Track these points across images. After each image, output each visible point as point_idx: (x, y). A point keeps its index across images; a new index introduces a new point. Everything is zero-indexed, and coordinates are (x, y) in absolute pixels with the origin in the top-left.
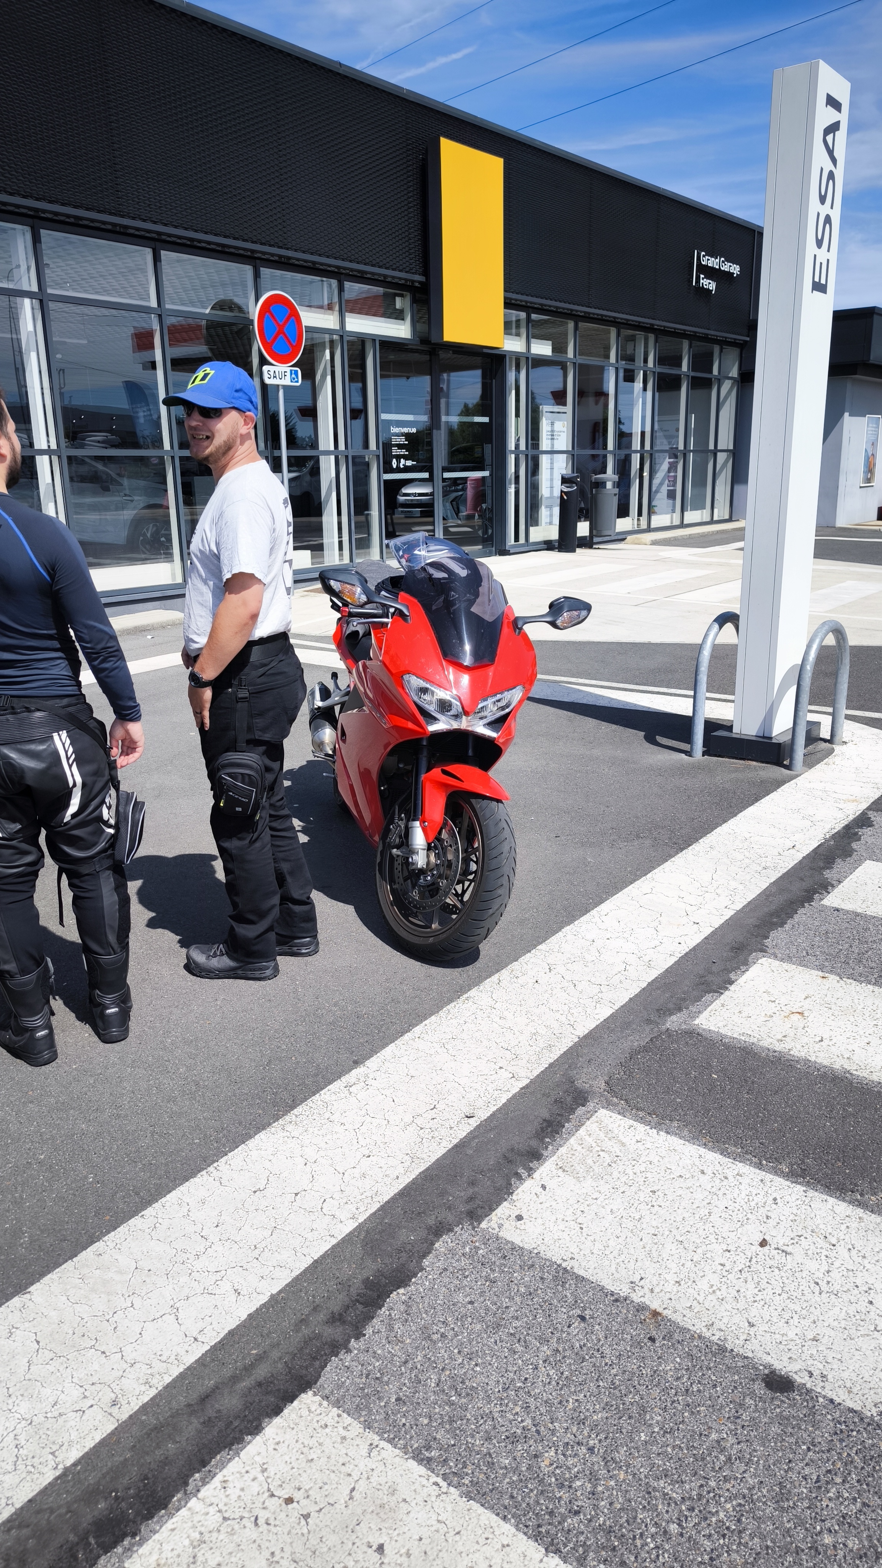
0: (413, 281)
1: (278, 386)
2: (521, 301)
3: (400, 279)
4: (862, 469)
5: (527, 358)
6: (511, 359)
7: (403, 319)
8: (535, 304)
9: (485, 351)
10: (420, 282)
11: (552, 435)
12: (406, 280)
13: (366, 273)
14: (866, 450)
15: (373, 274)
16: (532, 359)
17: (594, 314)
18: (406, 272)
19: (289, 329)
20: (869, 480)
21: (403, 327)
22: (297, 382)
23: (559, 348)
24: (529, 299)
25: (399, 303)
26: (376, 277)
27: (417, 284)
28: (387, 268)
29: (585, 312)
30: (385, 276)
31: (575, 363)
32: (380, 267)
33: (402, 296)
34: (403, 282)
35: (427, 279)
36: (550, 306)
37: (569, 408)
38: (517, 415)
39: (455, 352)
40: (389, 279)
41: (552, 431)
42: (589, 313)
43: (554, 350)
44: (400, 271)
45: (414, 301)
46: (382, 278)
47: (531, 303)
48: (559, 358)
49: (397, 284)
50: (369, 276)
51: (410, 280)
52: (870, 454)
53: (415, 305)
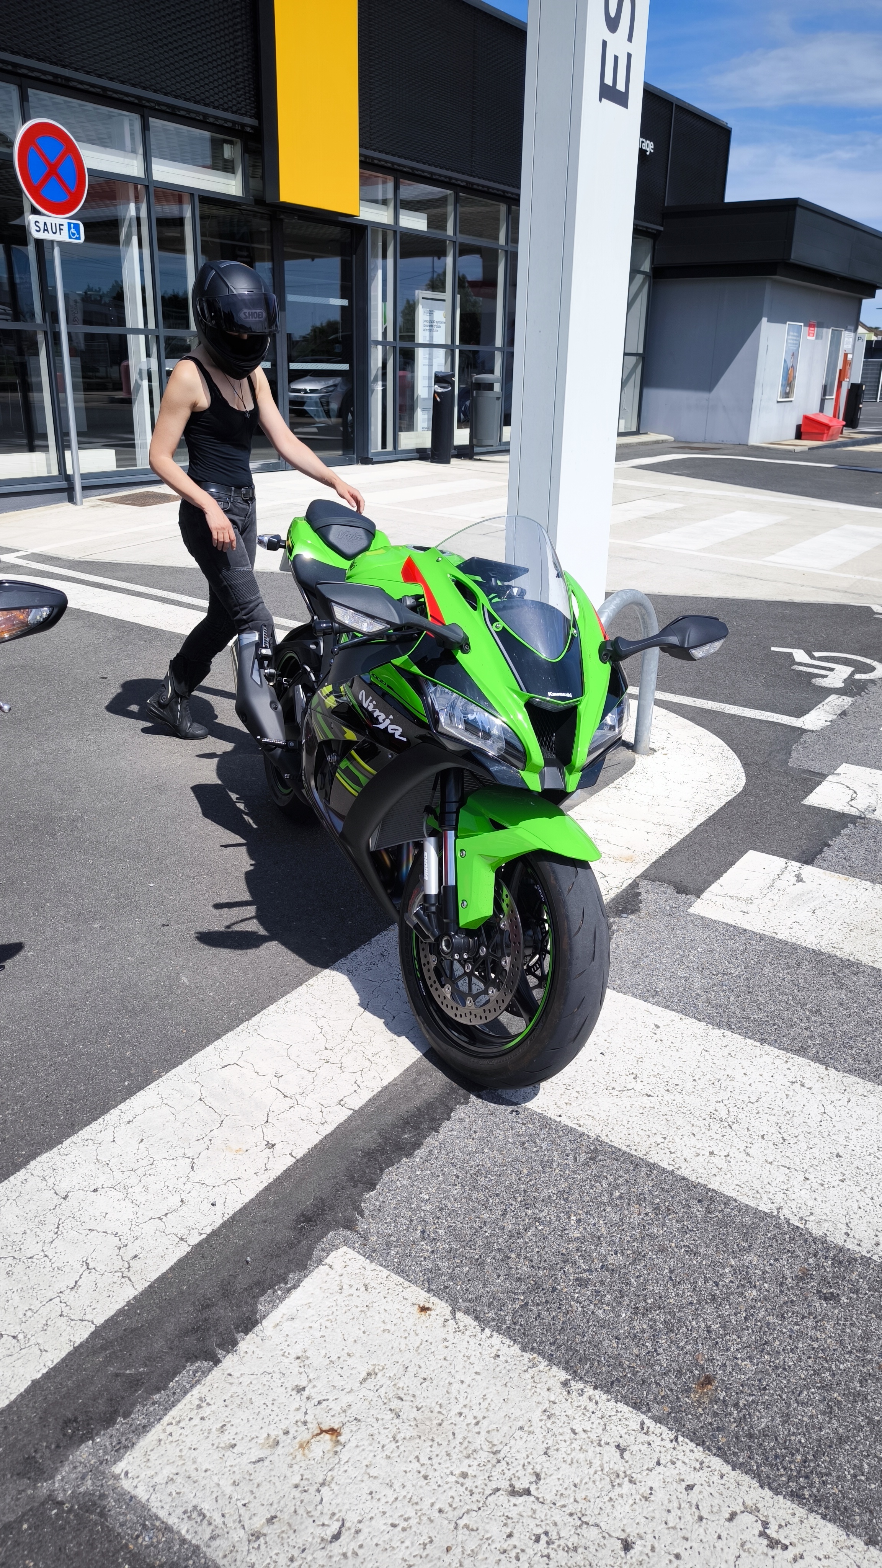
0: (243, 125)
1: (52, 242)
2: (386, 162)
3: (226, 120)
4: (780, 381)
5: (395, 232)
6: (375, 232)
7: (233, 173)
8: (404, 166)
9: (341, 219)
10: (252, 127)
11: (432, 326)
12: (234, 123)
13: (180, 109)
14: (785, 361)
15: (188, 111)
16: (401, 232)
17: (478, 185)
18: (233, 112)
19: (66, 170)
20: (787, 395)
21: (233, 182)
22: (79, 238)
23: (437, 222)
24: (396, 160)
25: (228, 152)
26: (193, 115)
27: (248, 129)
28: (205, 105)
29: (467, 182)
30: (206, 115)
31: (454, 242)
32: (196, 102)
33: (230, 142)
34: (229, 125)
35: (260, 123)
36: (423, 171)
37: (448, 295)
38: (384, 299)
39: (300, 218)
40: (211, 120)
41: (431, 321)
42: (473, 184)
43: (429, 225)
44: (224, 110)
45: (246, 150)
46: (201, 118)
47: (399, 165)
48: (437, 234)
49: (221, 126)
50: (182, 113)
51: (239, 123)
52: (790, 365)
53: (246, 155)
